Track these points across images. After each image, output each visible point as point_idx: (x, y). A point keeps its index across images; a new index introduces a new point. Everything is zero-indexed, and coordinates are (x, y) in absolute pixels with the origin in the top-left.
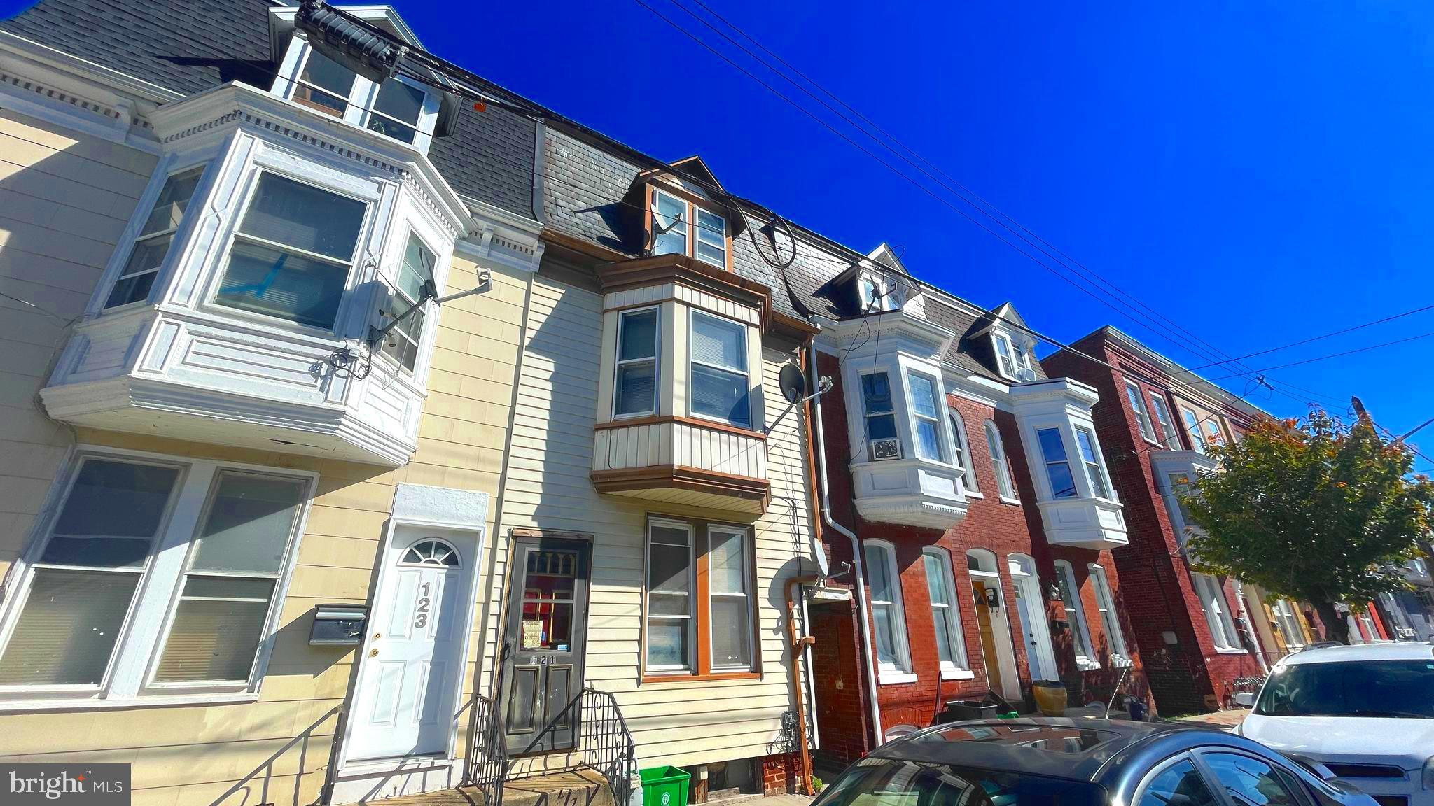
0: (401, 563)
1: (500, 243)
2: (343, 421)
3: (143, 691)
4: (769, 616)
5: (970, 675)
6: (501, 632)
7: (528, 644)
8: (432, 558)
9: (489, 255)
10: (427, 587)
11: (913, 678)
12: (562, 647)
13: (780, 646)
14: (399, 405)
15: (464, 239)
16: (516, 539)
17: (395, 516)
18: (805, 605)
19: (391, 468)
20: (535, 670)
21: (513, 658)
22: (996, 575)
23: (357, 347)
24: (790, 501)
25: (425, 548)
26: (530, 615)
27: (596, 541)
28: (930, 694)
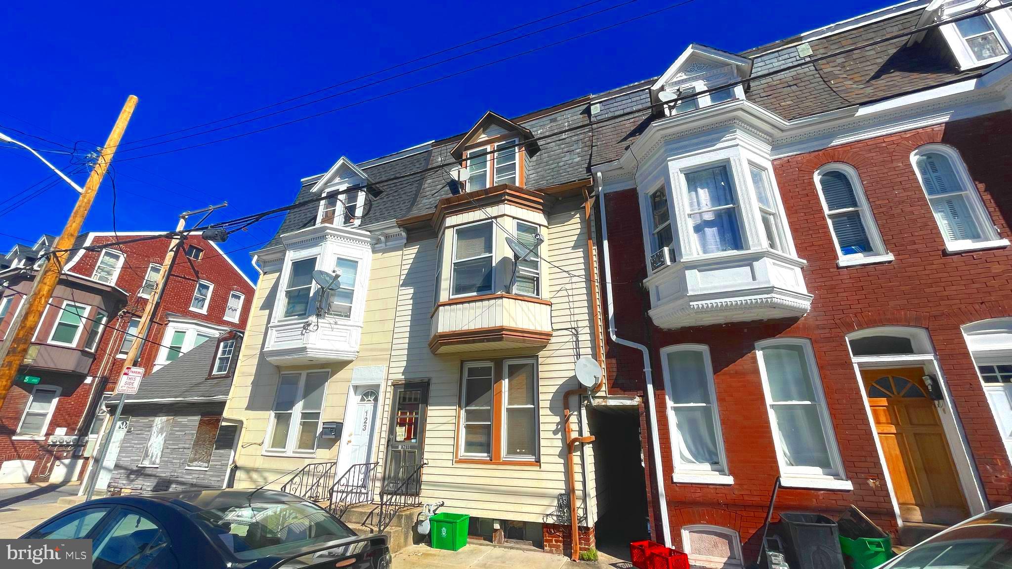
0: (359, 402)
1: (390, 237)
2: (308, 350)
3: (293, 452)
4: (548, 421)
5: (848, 485)
6: (387, 433)
7: (398, 439)
8: (369, 399)
9: (386, 246)
10: (367, 412)
11: (729, 480)
12: (413, 441)
13: (559, 443)
14: (344, 334)
15: (377, 244)
16: (395, 385)
17: (352, 382)
18: (584, 412)
19: (351, 361)
20: (400, 451)
21: (392, 445)
22: (930, 357)
23: (313, 319)
24: (573, 331)
25: (366, 395)
26: (402, 424)
27: (433, 381)
28: (757, 499)
